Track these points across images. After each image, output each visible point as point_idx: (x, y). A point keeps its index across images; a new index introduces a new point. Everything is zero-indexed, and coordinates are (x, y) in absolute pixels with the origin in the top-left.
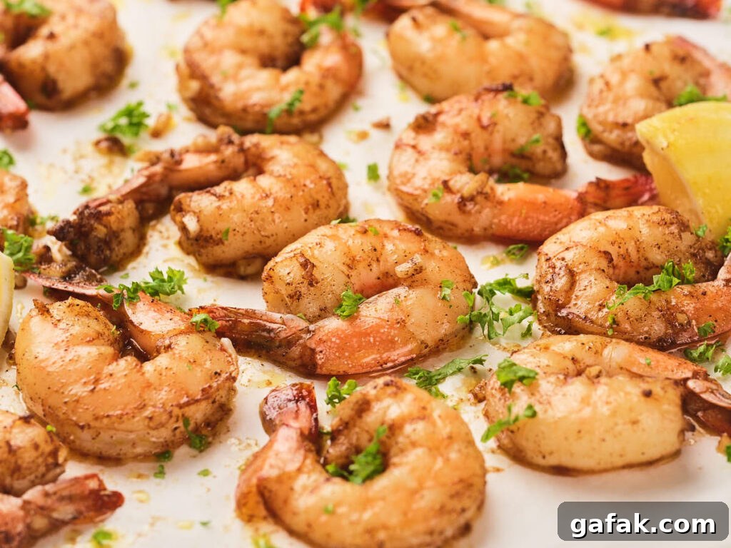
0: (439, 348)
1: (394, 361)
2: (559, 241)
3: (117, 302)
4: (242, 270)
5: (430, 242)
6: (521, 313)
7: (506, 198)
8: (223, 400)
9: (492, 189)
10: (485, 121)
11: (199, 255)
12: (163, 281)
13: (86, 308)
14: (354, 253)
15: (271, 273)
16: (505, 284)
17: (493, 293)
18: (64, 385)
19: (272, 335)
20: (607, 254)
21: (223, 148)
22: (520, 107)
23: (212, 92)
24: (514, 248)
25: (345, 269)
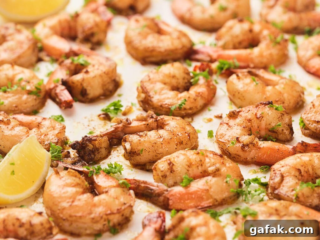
0: (223, 203)
1: (202, 206)
2: (280, 164)
3: (91, 174)
4: (147, 167)
5: (226, 160)
6: (260, 192)
7: (262, 146)
8: (128, 215)
9: (257, 142)
10: (258, 116)
11: (131, 160)
12: (113, 168)
13: (75, 174)
14: (192, 161)
15: (156, 167)
16: (256, 180)
17: (250, 183)
18: (59, 202)
19: (152, 191)
20: (299, 170)
21: (148, 119)
22: (274, 111)
23: (149, 98)
24: (263, 167)
25: (187, 167)
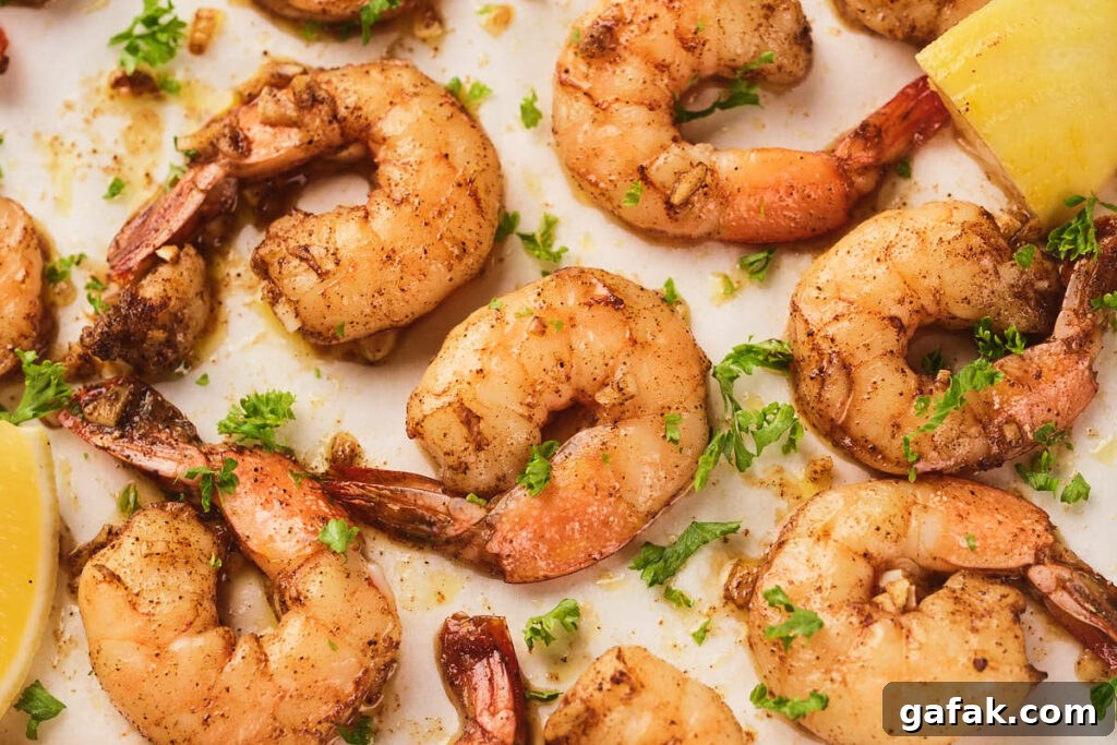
5: (637, 318)
14: (533, 376)
16: (749, 352)
20: (895, 320)
25: (524, 410)
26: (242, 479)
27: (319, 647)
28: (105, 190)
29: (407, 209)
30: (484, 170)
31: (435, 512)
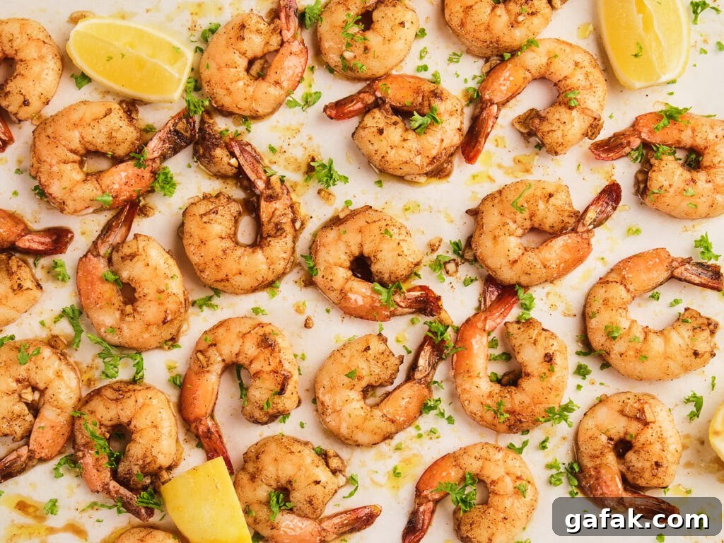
26: (140, 170)
27: (66, 183)
28: (273, 145)
29: (220, 253)
30: (233, 286)
31: (108, 237)
